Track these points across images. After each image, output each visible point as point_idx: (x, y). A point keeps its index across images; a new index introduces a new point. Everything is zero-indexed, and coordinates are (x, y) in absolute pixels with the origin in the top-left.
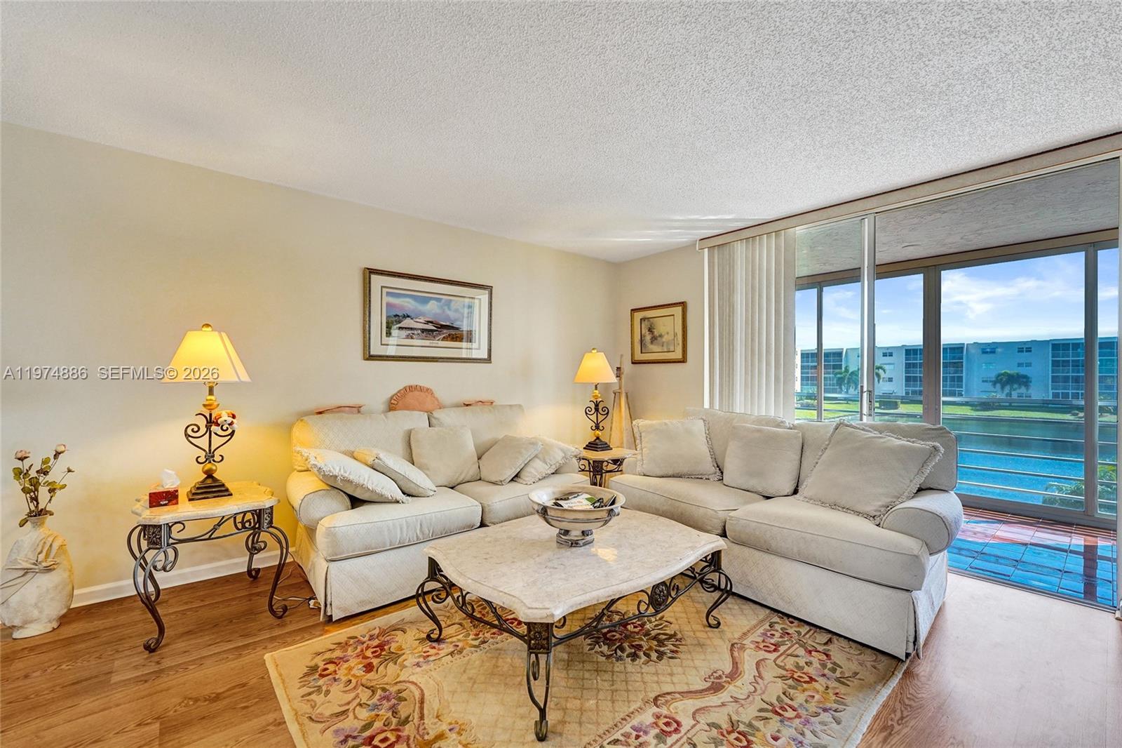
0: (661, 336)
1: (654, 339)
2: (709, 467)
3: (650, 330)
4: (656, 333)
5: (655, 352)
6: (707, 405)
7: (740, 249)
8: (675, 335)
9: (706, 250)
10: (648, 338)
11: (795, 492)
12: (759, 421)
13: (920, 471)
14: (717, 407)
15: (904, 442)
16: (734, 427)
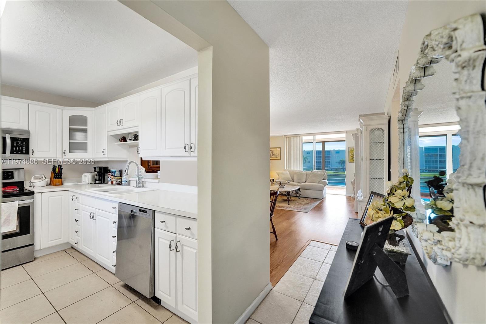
0: (275, 154)
1: (273, 155)
2: (291, 179)
3: (272, 153)
4: (274, 153)
5: (274, 157)
6: (285, 169)
7: (292, 138)
8: (278, 154)
9: (285, 138)
10: (272, 154)
11: (306, 182)
12: (298, 171)
13: (323, 177)
14: (288, 168)
15: (321, 173)
16: (295, 172)
